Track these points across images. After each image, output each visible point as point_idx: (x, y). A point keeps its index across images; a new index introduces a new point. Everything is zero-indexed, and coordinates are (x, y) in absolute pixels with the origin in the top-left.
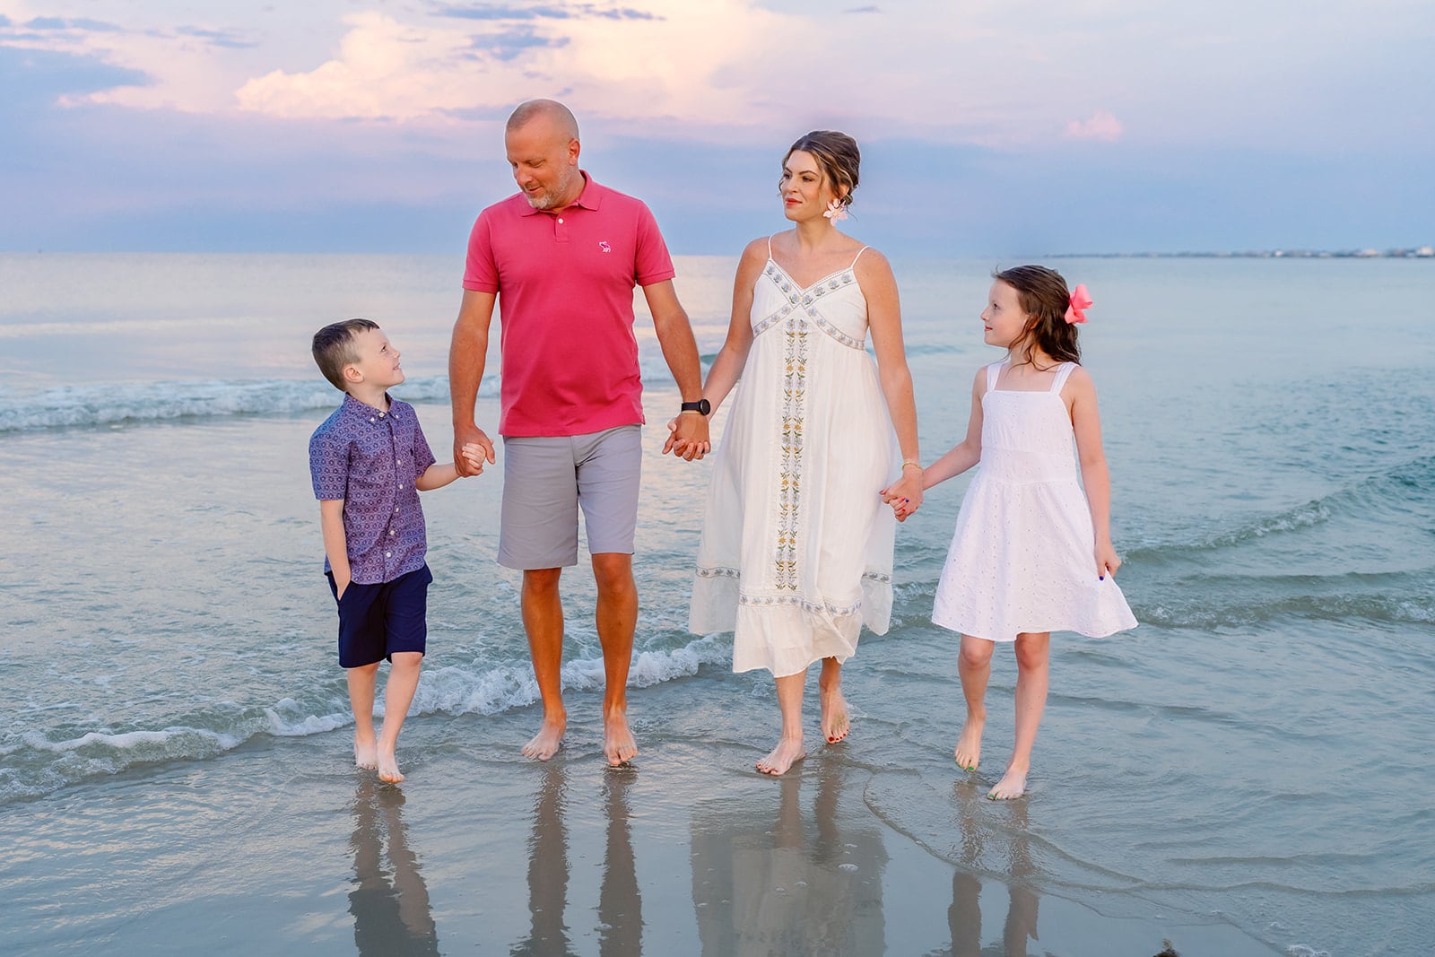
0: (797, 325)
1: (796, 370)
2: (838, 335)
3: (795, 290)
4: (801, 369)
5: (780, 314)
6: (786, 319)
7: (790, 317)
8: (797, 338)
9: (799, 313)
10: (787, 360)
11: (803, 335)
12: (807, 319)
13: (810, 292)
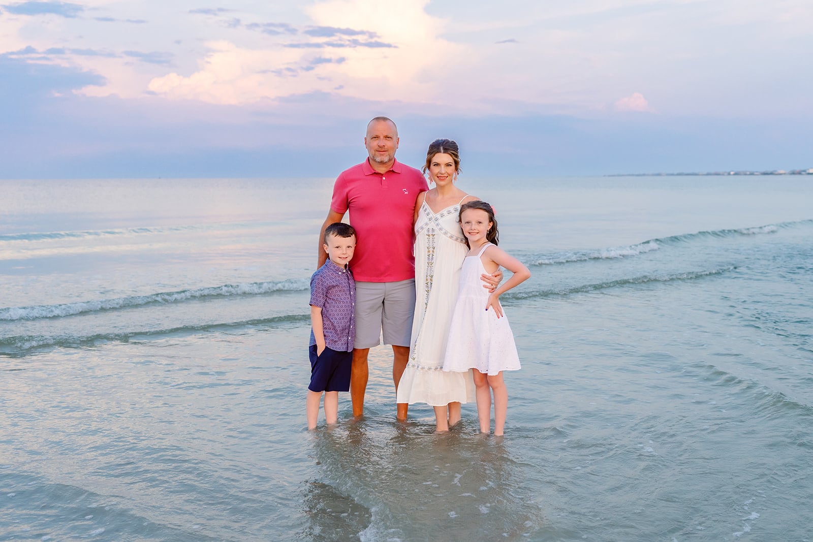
0: (431, 231)
1: (431, 252)
2: (449, 235)
3: (432, 215)
4: (433, 251)
5: (424, 226)
6: (426, 228)
7: (428, 227)
8: (431, 237)
9: (432, 225)
10: (428, 248)
11: (434, 235)
12: (435, 228)
13: (438, 216)
